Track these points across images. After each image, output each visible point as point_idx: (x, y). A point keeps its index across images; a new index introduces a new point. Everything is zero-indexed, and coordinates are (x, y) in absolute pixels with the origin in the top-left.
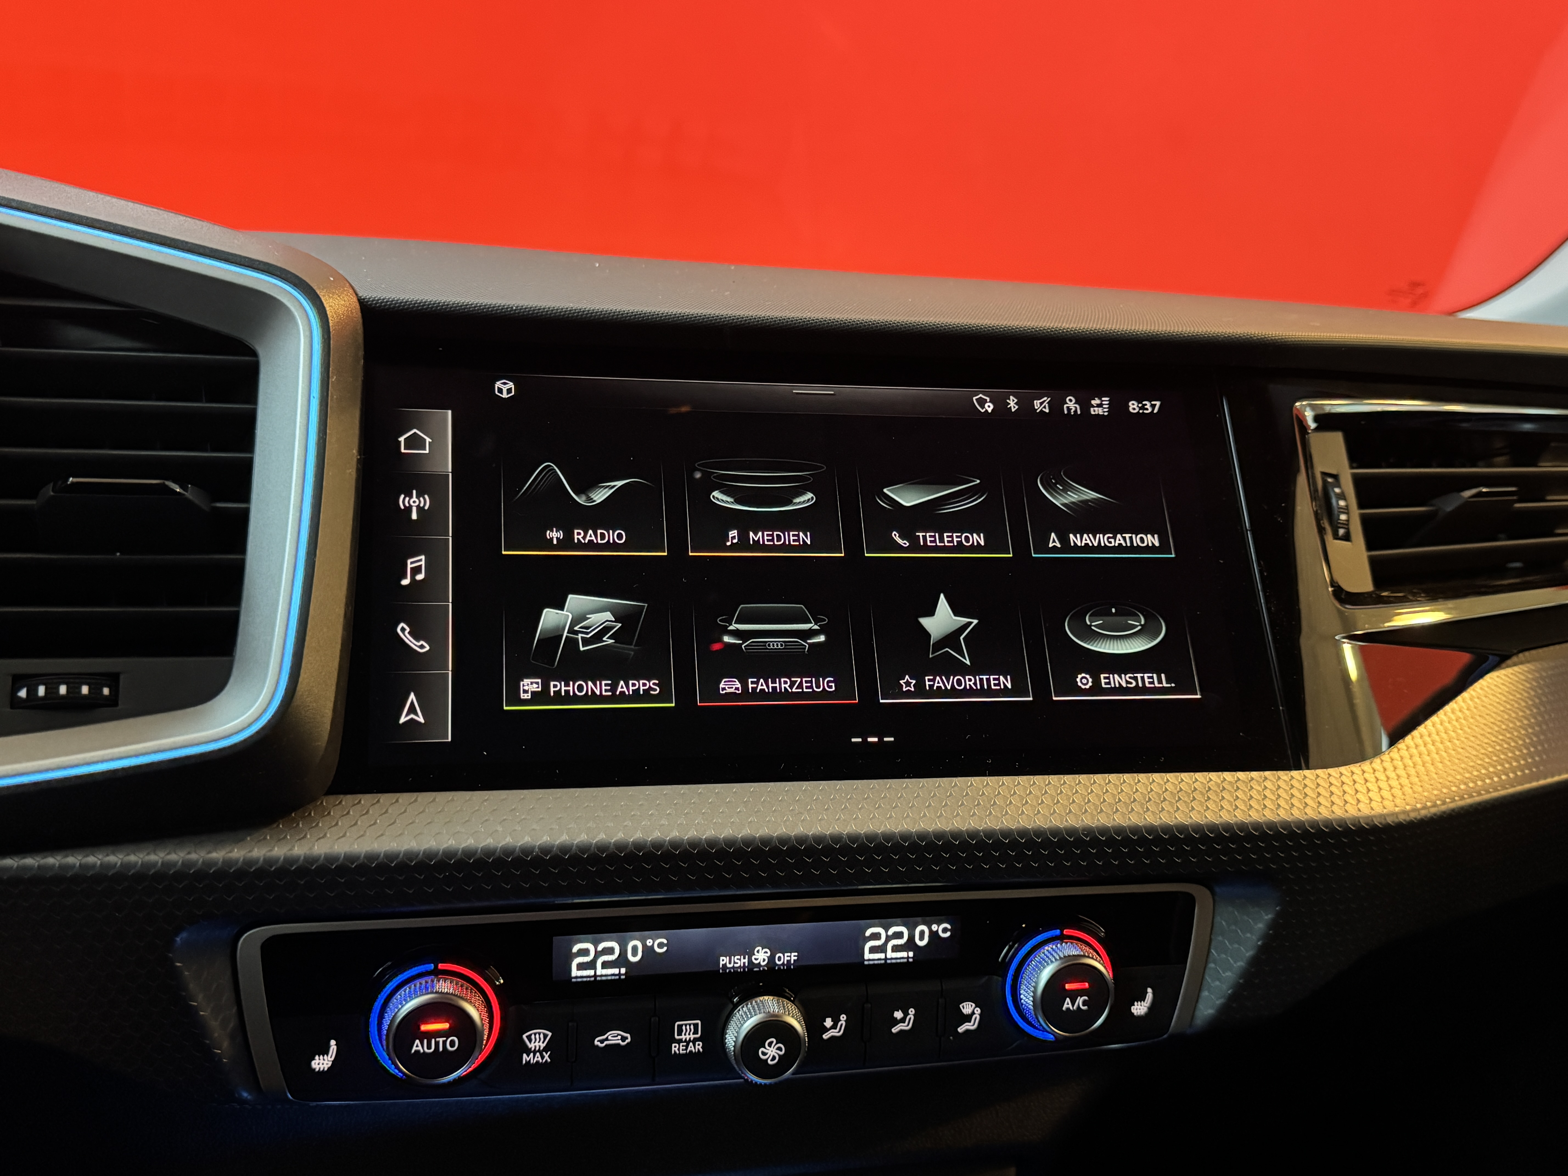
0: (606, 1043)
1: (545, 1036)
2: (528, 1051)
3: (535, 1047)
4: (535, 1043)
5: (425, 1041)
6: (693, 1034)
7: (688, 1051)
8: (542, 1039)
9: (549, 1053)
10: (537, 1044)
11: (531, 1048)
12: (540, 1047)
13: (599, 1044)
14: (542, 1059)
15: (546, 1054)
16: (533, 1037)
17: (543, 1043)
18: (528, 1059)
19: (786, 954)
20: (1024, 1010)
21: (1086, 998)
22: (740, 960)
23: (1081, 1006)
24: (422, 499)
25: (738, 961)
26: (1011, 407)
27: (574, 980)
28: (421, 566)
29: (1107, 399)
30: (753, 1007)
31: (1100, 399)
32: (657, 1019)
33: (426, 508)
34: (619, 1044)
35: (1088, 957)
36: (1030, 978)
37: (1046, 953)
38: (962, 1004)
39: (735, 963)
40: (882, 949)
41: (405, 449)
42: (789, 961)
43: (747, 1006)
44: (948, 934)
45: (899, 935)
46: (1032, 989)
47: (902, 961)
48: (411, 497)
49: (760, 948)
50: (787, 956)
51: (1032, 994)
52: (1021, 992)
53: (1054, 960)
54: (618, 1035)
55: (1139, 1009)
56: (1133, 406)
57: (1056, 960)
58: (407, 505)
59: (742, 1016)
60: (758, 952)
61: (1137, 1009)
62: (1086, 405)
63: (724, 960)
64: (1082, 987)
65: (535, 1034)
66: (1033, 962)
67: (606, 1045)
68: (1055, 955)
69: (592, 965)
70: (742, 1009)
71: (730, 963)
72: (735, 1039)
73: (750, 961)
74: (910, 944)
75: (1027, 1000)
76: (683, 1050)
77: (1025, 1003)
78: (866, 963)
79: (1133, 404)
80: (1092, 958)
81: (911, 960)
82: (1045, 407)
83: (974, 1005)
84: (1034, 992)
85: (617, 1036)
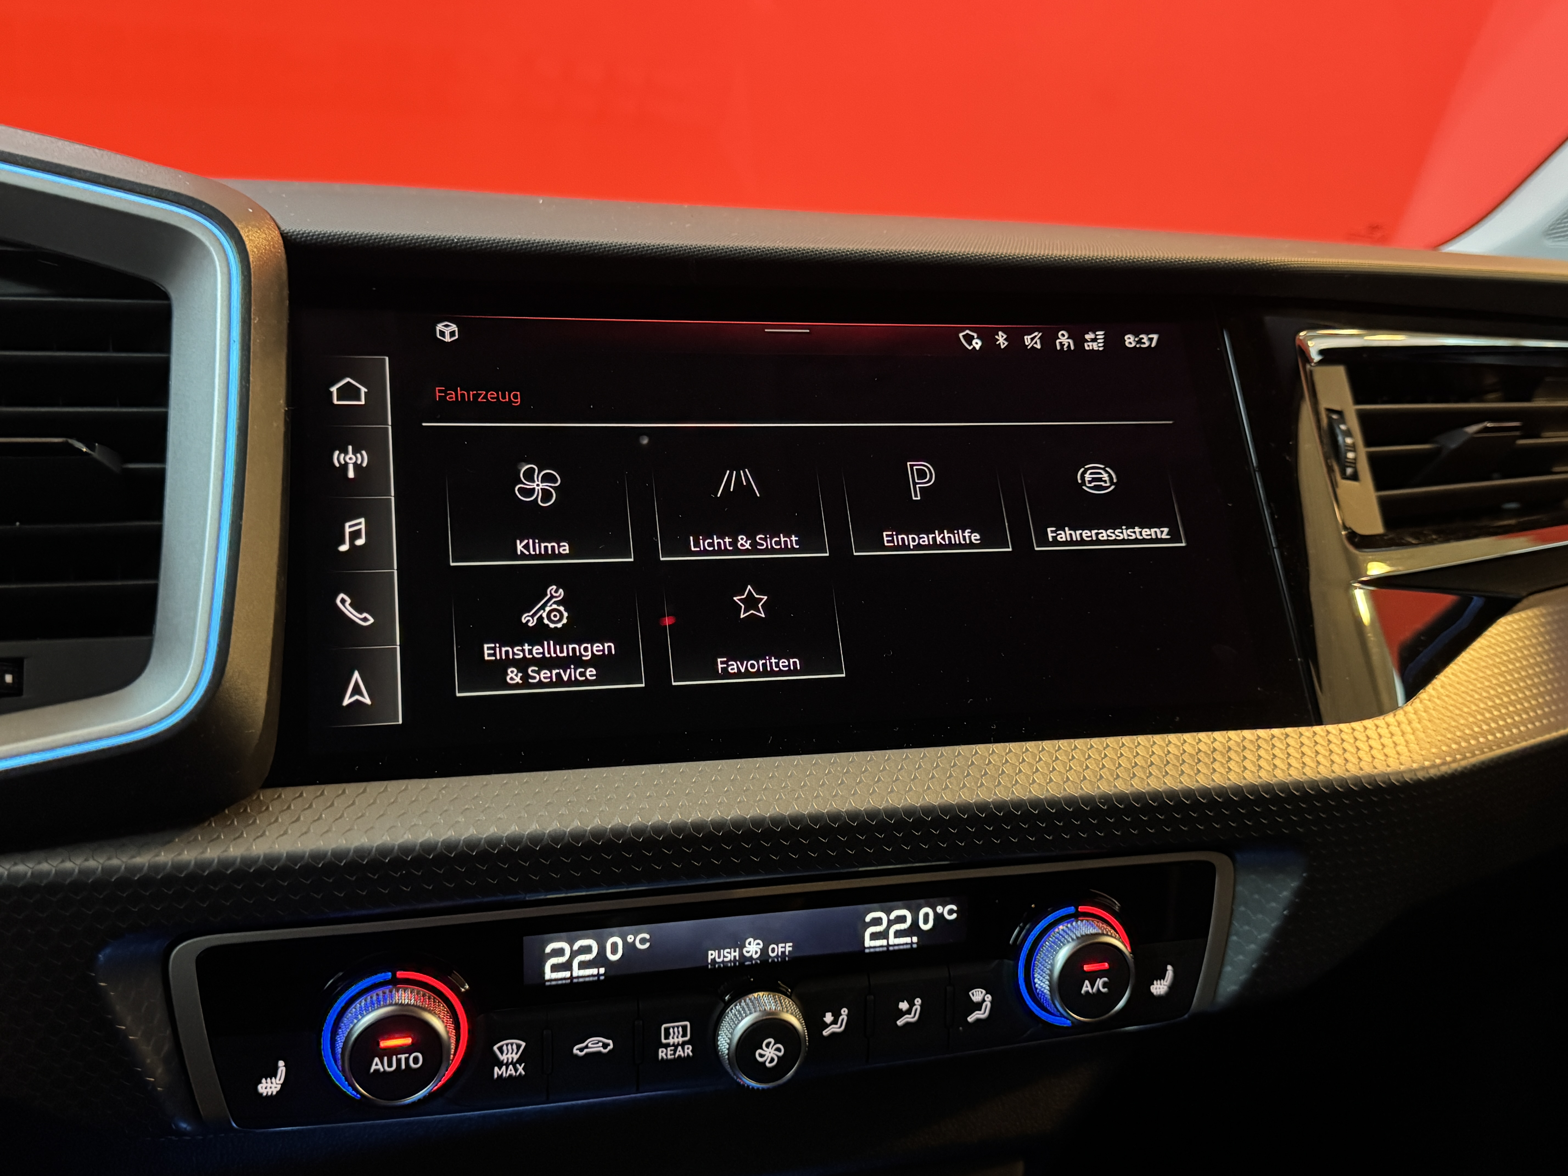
0: (586, 1051)
1: (519, 1047)
2: (500, 1064)
3: (508, 1059)
4: (507, 1054)
5: (386, 1059)
6: (682, 1036)
7: (676, 1056)
8: (515, 1050)
9: (523, 1065)
10: (509, 1056)
11: (503, 1061)
12: (513, 1059)
13: (578, 1052)
14: (516, 1072)
15: (520, 1066)
16: (505, 1048)
17: (516, 1053)
18: (500, 1073)
19: (780, 945)
20: (1038, 994)
21: (1106, 979)
22: (730, 953)
23: (1101, 988)
24: (359, 455)
25: (728, 955)
26: (1000, 343)
27: (548, 984)
28: (360, 530)
29: (1102, 333)
30: (747, 1005)
31: (1094, 332)
32: (641, 1022)
33: (364, 465)
34: (599, 1053)
35: (1107, 935)
36: (1045, 960)
37: (1061, 932)
38: (972, 991)
39: (724, 957)
40: (884, 935)
41: (338, 400)
42: (783, 953)
43: (740, 1005)
44: (954, 916)
45: (901, 919)
46: (1048, 972)
47: (905, 947)
48: (346, 453)
49: (751, 940)
50: (782, 947)
51: (1048, 977)
52: (1035, 976)
53: (1070, 940)
54: (599, 1041)
55: (1159, 988)
56: (1130, 340)
57: (1073, 939)
58: (343, 462)
59: (735, 1015)
60: (750, 944)
61: (1156, 989)
62: (1080, 341)
63: (712, 955)
64: (1102, 968)
65: (507, 1045)
66: (1047, 943)
67: (587, 1054)
68: (1071, 934)
69: (567, 966)
70: (735, 1008)
71: (719, 957)
72: (728, 1041)
73: (741, 955)
74: (914, 929)
75: (1042, 984)
76: (671, 1055)
77: (1039, 988)
78: (867, 951)
79: (1129, 338)
80: (1111, 936)
81: (915, 946)
82: (1036, 343)
83: (984, 992)
84: (1051, 976)
85: (598, 1043)
